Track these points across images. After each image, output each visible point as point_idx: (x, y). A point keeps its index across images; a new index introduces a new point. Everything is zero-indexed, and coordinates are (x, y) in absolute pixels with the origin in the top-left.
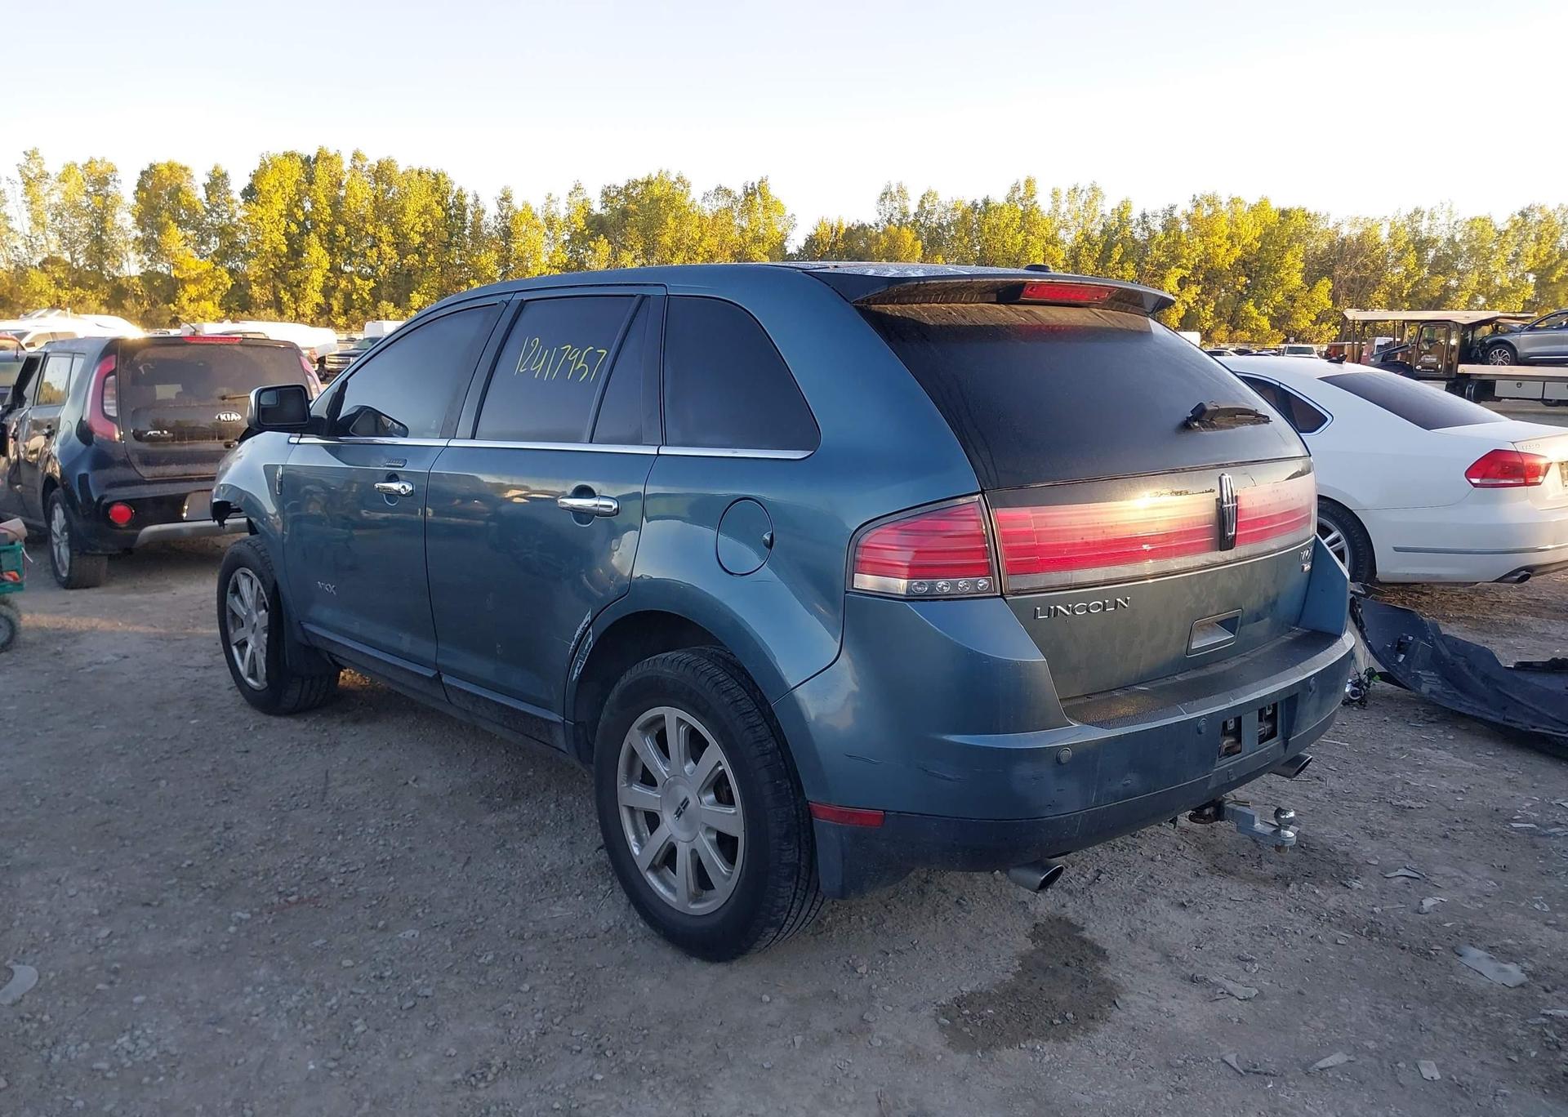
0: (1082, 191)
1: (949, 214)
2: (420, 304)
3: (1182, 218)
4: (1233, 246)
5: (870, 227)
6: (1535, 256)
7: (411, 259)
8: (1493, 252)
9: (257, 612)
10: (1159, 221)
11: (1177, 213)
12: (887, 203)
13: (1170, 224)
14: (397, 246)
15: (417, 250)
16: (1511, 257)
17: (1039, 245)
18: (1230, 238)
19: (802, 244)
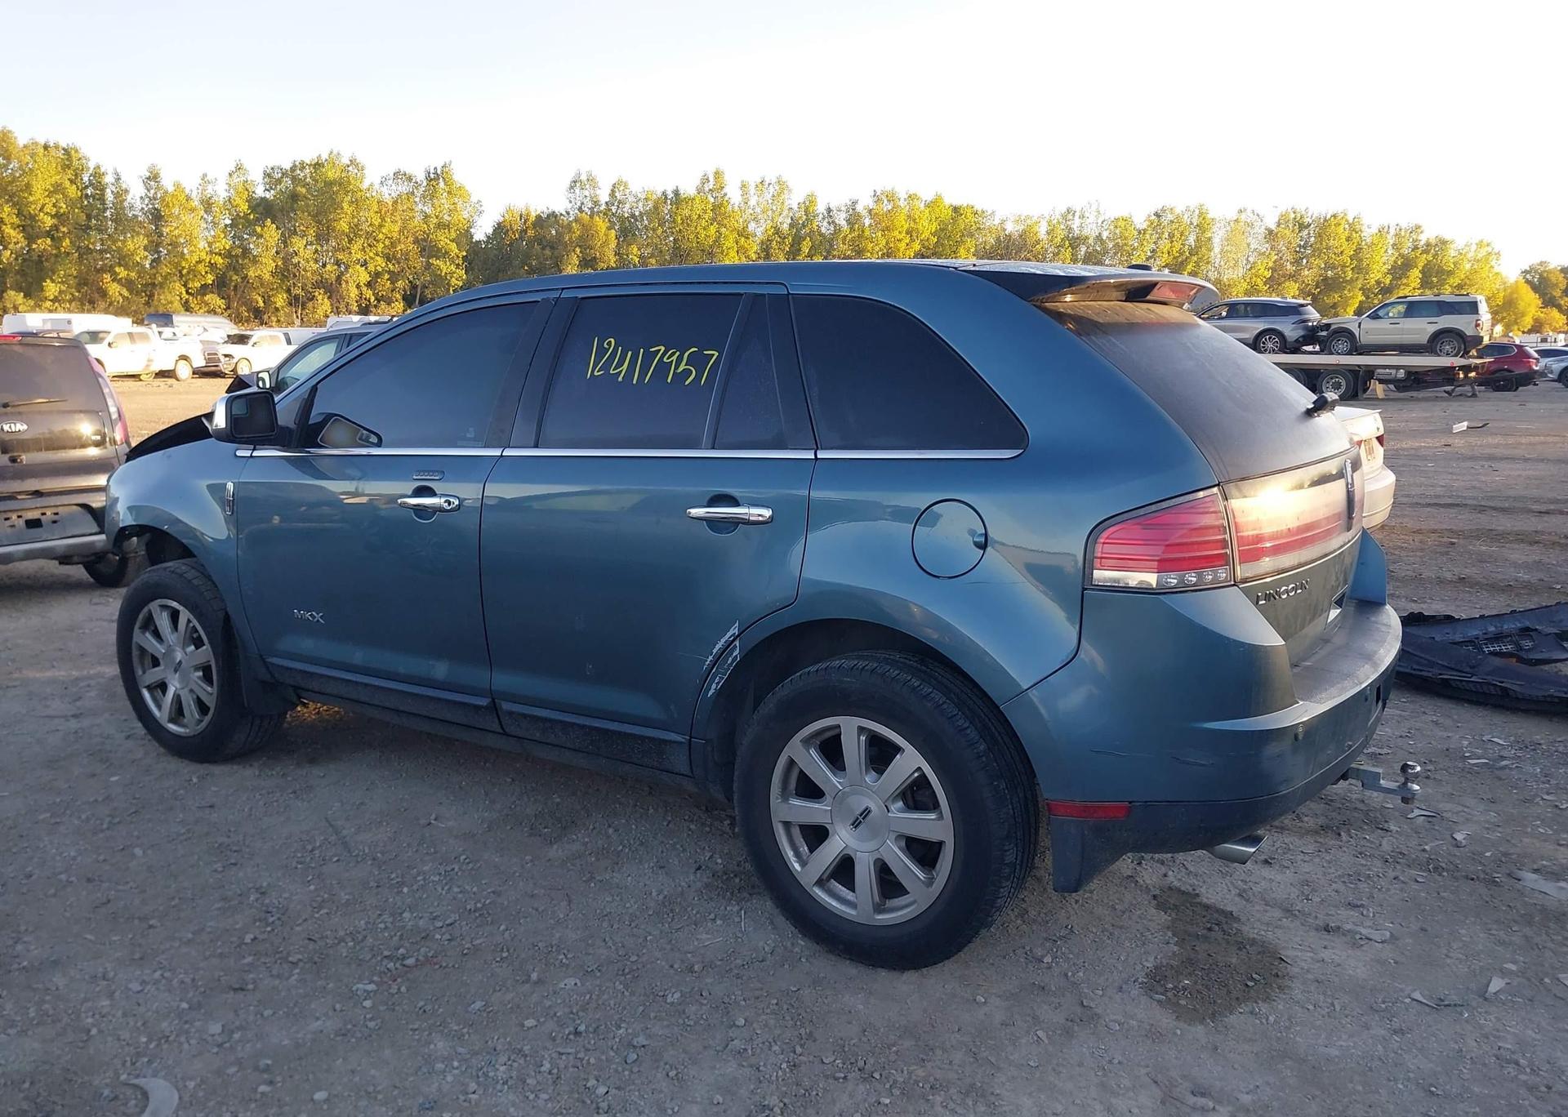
0: (769, 184)
1: (641, 204)
2: (56, 294)
3: (864, 213)
4: (912, 240)
5: (561, 214)
6: (1169, 253)
7: (43, 244)
8: (1134, 249)
9: (183, 649)
10: (843, 215)
11: (860, 208)
12: (577, 191)
13: (853, 219)
14: (23, 228)
15: (48, 234)
16: (1149, 254)
17: (732, 237)
18: (909, 232)
19: (490, 231)
